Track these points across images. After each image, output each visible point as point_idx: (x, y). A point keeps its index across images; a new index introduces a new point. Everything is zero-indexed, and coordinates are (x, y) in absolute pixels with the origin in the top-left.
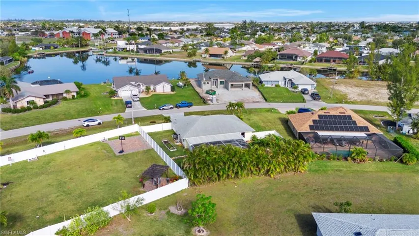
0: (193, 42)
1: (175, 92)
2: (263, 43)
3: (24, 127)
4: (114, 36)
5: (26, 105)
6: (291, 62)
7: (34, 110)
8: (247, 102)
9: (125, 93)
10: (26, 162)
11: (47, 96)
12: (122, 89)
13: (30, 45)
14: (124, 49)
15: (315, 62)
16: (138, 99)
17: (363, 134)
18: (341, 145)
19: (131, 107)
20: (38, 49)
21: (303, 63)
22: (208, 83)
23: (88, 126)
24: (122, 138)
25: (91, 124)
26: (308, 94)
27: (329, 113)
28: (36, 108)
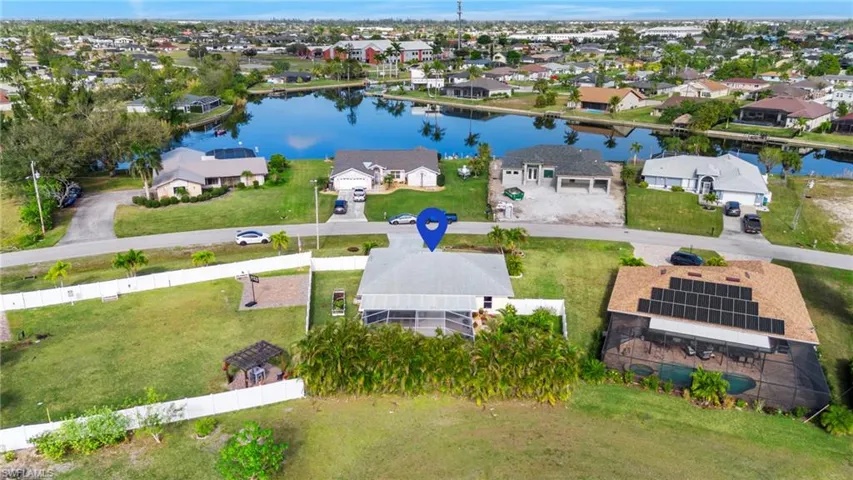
0: (571, 71)
1: (443, 188)
2: (732, 76)
3: (150, 234)
4: (423, 56)
5: (171, 194)
6: (769, 128)
7: (182, 204)
8: (582, 221)
9: (348, 182)
10: (98, 301)
11: (210, 181)
12: (344, 176)
13: (266, 73)
14: (420, 85)
15: (829, 131)
16: (362, 198)
17: (760, 340)
18: (700, 355)
19: (343, 213)
20: (276, 82)
21: (795, 134)
22: (516, 173)
23: (244, 243)
24: (254, 278)
25: (249, 240)
26: (738, 215)
27: (700, 276)
28: (186, 200)
